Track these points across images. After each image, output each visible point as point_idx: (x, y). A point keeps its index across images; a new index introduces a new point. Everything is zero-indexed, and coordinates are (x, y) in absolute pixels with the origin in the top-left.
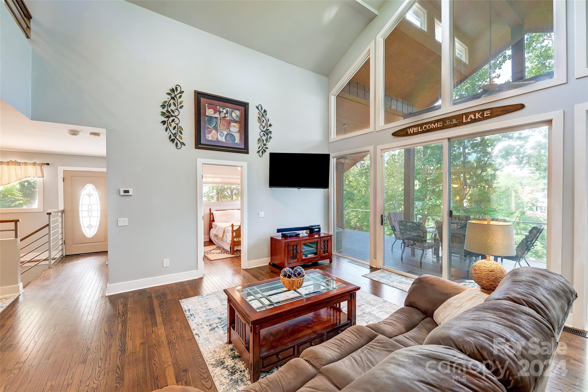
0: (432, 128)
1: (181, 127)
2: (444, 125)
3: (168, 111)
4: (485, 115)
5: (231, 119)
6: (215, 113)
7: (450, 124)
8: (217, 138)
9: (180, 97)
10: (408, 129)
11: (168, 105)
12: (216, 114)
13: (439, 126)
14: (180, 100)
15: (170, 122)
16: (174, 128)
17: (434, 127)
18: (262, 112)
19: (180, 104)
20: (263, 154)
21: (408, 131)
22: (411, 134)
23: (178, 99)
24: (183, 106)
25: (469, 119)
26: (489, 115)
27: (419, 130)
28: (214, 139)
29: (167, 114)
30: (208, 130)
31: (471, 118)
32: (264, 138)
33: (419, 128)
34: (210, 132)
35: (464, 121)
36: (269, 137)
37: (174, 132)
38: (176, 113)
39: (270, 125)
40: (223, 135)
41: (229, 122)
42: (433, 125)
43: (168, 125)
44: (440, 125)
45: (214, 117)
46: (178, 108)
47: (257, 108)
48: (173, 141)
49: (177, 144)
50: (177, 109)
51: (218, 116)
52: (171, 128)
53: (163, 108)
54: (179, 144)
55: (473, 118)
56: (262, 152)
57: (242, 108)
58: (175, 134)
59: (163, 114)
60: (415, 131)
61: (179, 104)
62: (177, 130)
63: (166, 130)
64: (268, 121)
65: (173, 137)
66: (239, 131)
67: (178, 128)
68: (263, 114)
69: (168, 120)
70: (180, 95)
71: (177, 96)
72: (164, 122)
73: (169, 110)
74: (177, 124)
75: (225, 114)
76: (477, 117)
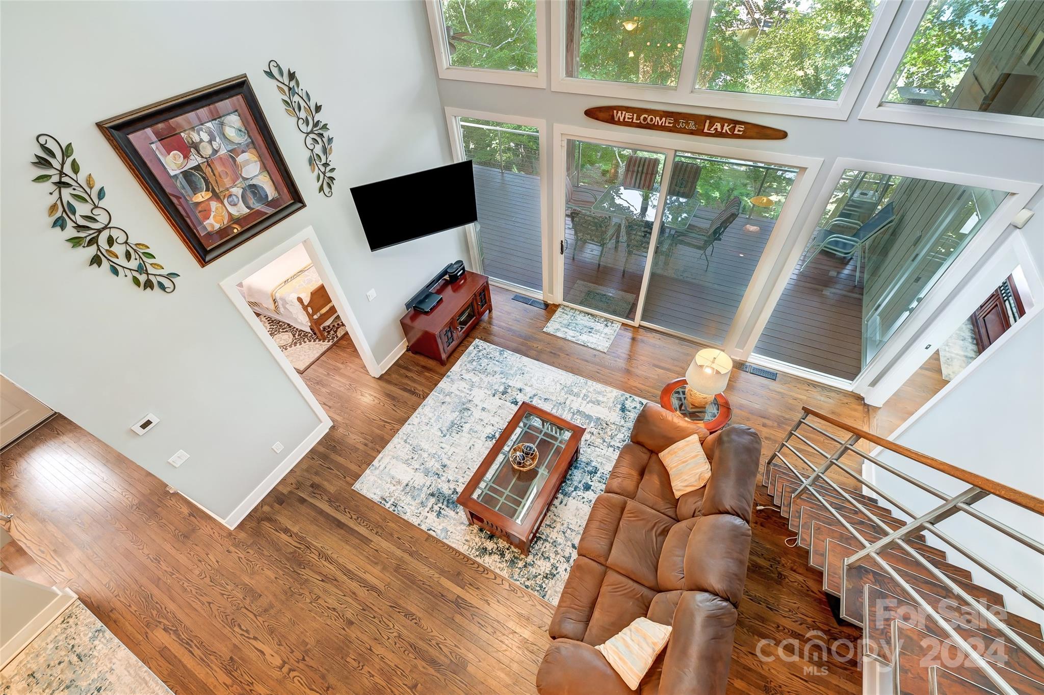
0: (656, 124)
1: (139, 244)
2: (674, 126)
3: (79, 228)
4: (736, 132)
5: (230, 147)
6: (186, 156)
7: (685, 127)
8: (230, 214)
9: (75, 168)
10: (615, 111)
11: (64, 211)
12: (192, 157)
13: (667, 124)
14: (82, 177)
15: (107, 250)
16: (128, 256)
17: (660, 124)
18: (286, 80)
19: (91, 188)
20: (330, 187)
21: (615, 116)
22: (618, 123)
23: (74, 176)
24: (102, 190)
25: (712, 129)
26: (741, 133)
27: (634, 121)
28: (225, 223)
29: (82, 235)
30: (200, 209)
31: (717, 129)
32: (318, 149)
33: (635, 115)
34: (207, 214)
35: (706, 130)
36: (325, 140)
37: (133, 264)
38: (103, 219)
39: (318, 108)
40: (236, 200)
41: (231, 160)
42: (658, 118)
43: (108, 260)
44: (669, 123)
45: (191, 169)
46: (96, 201)
47: (270, 74)
48: (149, 285)
49: (162, 287)
50: (96, 207)
51: (200, 160)
52: (122, 261)
53: (63, 227)
54: (166, 283)
55: (719, 130)
56: (328, 183)
57: (238, 100)
58: (140, 267)
59: (75, 242)
60: (626, 120)
61: (88, 190)
62: (137, 257)
63: (115, 272)
64: (309, 100)
65: (142, 278)
66: (264, 167)
67: (135, 251)
68: (291, 86)
69: (99, 249)
70: (69, 161)
71: (64, 171)
72: (96, 260)
73: (82, 222)
74: (126, 243)
75: (210, 142)
76: (724, 131)
